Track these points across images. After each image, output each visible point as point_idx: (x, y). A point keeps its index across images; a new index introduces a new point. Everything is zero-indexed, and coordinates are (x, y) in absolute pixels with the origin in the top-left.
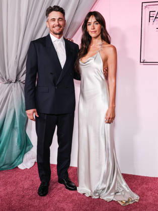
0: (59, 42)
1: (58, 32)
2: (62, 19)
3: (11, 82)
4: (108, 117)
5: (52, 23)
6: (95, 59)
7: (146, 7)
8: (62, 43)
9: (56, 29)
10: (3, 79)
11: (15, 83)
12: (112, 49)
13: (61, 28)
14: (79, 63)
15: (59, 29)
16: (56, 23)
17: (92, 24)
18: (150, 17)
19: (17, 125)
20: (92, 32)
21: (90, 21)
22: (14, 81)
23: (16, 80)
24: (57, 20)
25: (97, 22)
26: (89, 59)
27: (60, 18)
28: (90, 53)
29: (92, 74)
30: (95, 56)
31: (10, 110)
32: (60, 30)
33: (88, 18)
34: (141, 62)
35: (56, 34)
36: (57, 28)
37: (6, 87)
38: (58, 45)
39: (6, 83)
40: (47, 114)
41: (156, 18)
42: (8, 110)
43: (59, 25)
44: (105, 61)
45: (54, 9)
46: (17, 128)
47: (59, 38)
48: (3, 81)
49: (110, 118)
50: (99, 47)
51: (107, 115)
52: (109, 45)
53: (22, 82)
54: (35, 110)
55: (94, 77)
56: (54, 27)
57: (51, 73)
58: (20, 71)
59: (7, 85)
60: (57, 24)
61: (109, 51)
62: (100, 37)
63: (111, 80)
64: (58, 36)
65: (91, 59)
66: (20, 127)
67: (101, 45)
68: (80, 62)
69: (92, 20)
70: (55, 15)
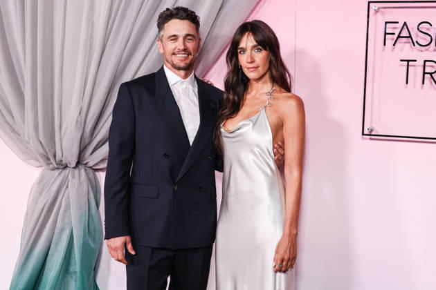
0: (184, 86)
1: (182, 65)
2: (194, 36)
3: (66, 167)
4: (280, 257)
5: (171, 46)
6: (254, 125)
7: (377, 12)
8: (191, 87)
9: (179, 59)
10: (49, 159)
11: (74, 168)
12: (293, 103)
13: (191, 57)
14: (220, 133)
15: (186, 58)
16: (179, 45)
17: (249, 51)
18: (386, 34)
19: (76, 266)
20: (248, 68)
21: (242, 45)
22: (74, 165)
23: (78, 163)
24: (181, 39)
25: (260, 47)
26: (241, 123)
27: (188, 35)
28: (245, 110)
29: (248, 158)
30: (254, 118)
31: (62, 230)
32: (188, 61)
33: (238, 37)
34: (363, 134)
35: (179, 69)
36: (181, 56)
37: (56, 177)
38: (181, 92)
39: (54, 169)
40: (153, 248)
41: (399, 37)
42: (57, 230)
43: (185, 50)
44: (278, 129)
45: (177, 14)
46: (75, 272)
47: (186, 77)
48: (48, 164)
49: (282, 261)
50: (266, 98)
51: (277, 252)
52: (289, 94)
53: (91, 167)
54: (128, 238)
55: (253, 163)
56: (174, 54)
57: (165, 155)
58: (87, 142)
59: (57, 172)
60: (182, 47)
61: (287, 107)
62: (267, 77)
63: (291, 172)
64: (182, 73)
65: (244, 125)
66: (81, 272)
67: (270, 94)
68: (222, 130)
69: (248, 41)
70: (178, 27)
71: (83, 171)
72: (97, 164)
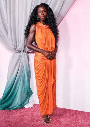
3: (20, 52)
22: (23, 51)
48: (15, 51)
71: (25, 53)
72: (28, 51)
